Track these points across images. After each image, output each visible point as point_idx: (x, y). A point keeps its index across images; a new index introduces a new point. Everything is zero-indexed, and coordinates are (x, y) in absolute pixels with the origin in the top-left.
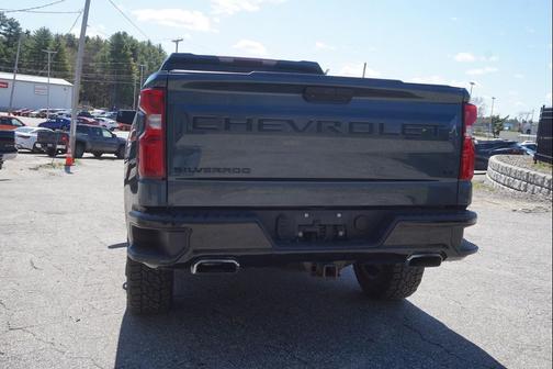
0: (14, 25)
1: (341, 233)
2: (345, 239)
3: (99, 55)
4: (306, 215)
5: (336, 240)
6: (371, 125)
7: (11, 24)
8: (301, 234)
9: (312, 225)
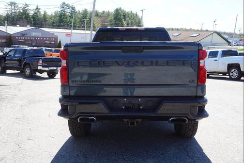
0: (73, 8)
1: (141, 107)
2: (143, 110)
3: (109, 19)
4: (125, 100)
5: (139, 110)
6: (152, 62)
7: (72, 8)
8: (124, 107)
9: (128, 104)
